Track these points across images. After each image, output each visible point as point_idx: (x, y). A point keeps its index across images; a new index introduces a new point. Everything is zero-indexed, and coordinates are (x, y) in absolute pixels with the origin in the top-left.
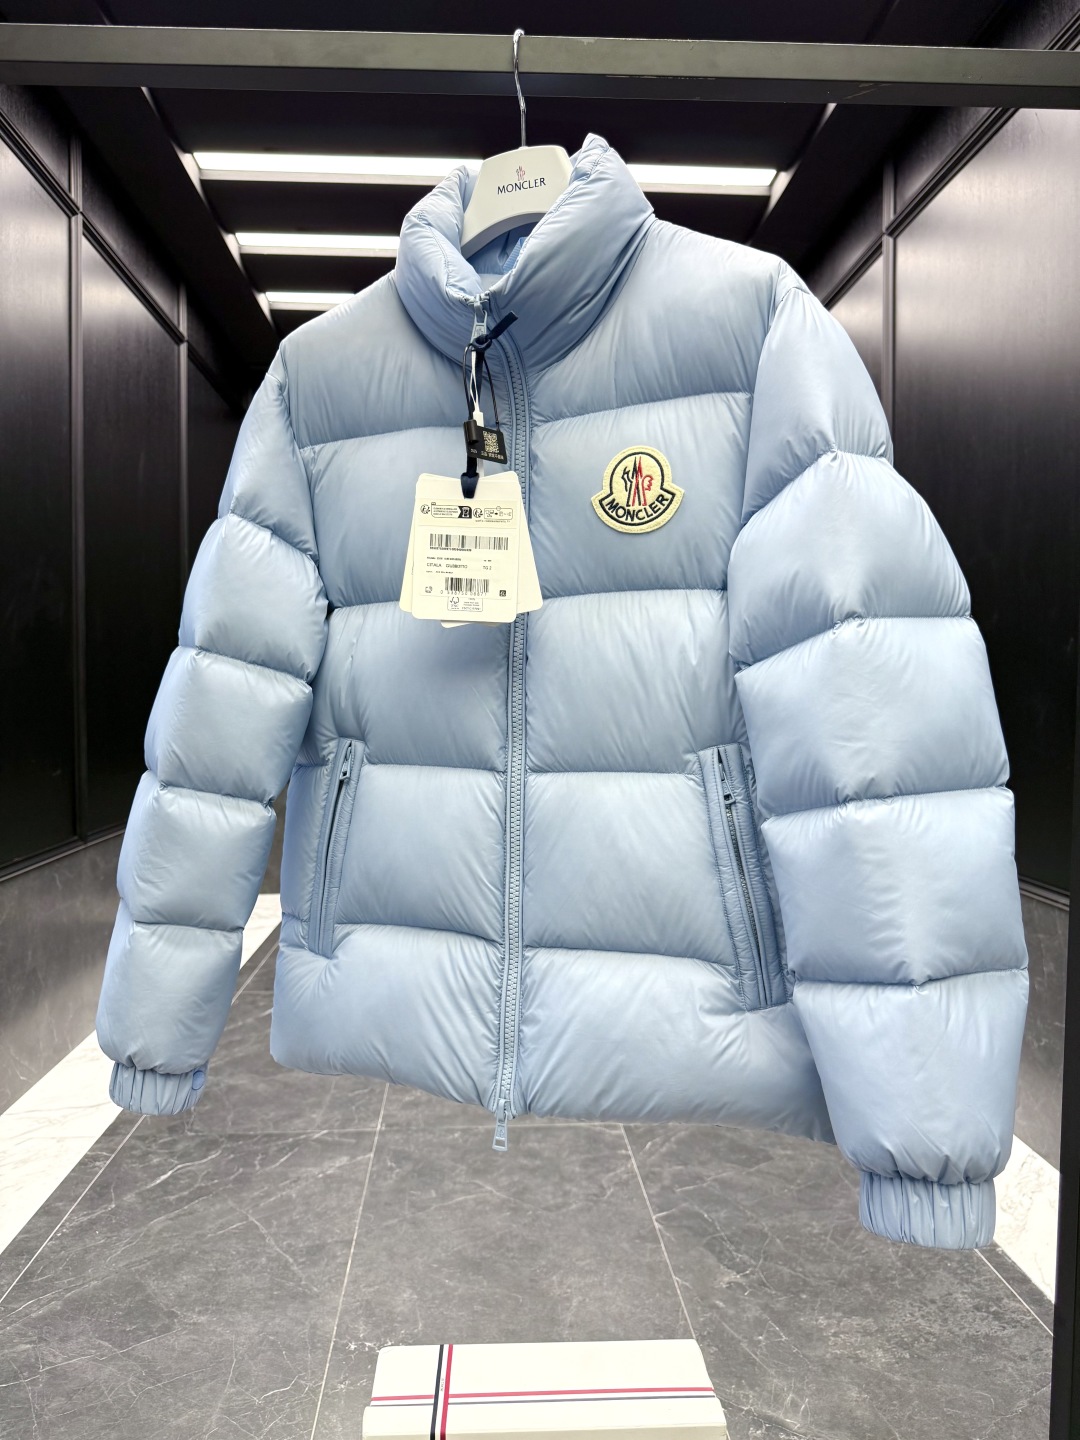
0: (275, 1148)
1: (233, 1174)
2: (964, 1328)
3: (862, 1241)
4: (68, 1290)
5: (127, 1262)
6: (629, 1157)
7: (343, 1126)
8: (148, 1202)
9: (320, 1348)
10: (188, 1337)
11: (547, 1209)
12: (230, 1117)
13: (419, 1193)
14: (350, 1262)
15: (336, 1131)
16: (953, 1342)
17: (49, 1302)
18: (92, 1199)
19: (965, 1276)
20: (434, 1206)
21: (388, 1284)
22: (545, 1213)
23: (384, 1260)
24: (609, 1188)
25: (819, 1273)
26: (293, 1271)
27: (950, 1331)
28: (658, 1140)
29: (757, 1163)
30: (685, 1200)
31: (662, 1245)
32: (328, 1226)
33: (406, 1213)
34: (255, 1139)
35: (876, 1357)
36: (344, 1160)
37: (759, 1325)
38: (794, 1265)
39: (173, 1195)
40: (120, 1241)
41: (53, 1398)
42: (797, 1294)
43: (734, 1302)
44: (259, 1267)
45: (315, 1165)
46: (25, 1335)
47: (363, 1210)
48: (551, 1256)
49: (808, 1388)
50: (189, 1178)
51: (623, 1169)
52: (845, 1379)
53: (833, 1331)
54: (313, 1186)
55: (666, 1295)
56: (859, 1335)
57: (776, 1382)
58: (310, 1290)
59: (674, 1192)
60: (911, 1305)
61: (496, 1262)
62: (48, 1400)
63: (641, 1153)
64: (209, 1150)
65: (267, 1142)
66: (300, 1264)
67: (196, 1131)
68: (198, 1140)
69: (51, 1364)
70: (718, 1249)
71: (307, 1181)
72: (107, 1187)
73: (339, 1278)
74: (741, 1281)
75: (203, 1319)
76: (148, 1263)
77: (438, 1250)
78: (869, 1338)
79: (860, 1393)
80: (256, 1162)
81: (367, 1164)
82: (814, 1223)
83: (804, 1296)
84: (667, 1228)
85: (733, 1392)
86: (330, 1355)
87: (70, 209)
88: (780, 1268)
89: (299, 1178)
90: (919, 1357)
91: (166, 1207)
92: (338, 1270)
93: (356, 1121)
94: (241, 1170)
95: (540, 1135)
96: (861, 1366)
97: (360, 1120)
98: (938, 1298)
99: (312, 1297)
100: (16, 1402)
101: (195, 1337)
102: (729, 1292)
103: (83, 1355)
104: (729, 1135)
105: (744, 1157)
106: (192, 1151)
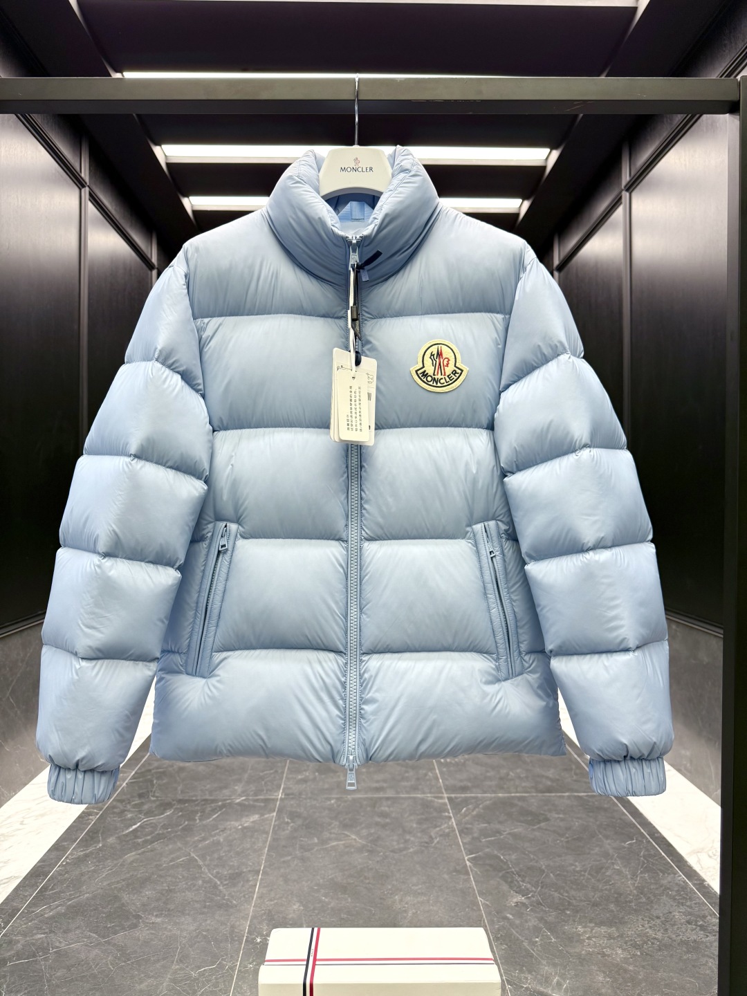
0: (209, 809)
1: (181, 825)
2: (679, 935)
3: (610, 876)
4: (69, 900)
5: (109, 882)
6: (450, 818)
7: (256, 795)
8: (124, 843)
9: (237, 941)
10: (148, 932)
11: (393, 851)
12: (179, 788)
13: (306, 839)
14: (258, 884)
15: (251, 798)
16: (671, 945)
17: (57, 907)
18: (86, 840)
19: (681, 901)
20: (316, 848)
21: (284, 899)
22: (392, 854)
23: (281, 883)
24: (436, 838)
25: (579, 897)
26: (220, 890)
27: (668, 937)
28: (470, 806)
29: (539, 823)
30: (488, 847)
31: (471, 877)
32: (244, 860)
33: (297, 852)
34: (197, 803)
35: (617, 954)
36: (256, 817)
37: (537, 930)
38: (562, 891)
39: (141, 838)
40: (105, 868)
41: (59, 969)
42: (563, 911)
43: (519, 915)
44: (197, 887)
45: (236, 820)
46: (41, 928)
47: (268, 850)
48: (395, 883)
49: (569, 974)
50: (152, 827)
51: (446, 825)
52: (594, 968)
53: (587, 936)
54: (234, 834)
55: (473, 909)
56: (605, 939)
57: (546, 969)
58: (231, 902)
59: (480, 841)
60: (643, 919)
61: (356, 886)
62: (55, 971)
63: (459, 815)
64: (165, 810)
65: (204, 805)
66: (225, 885)
67: (157, 797)
68: (158, 803)
69: (57, 947)
70: (509, 880)
71: (230, 830)
72: (97, 832)
73: (250, 895)
74: (525, 901)
75: (159, 920)
76: (123, 883)
77: (319, 877)
78: (612, 941)
79: (604, 977)
80: (197, 818)
81: (272, 820)
82: (577, 864)
83: (568, 912)
84: (475, 865)
85: (517, 975)
86: (243, 945)
87: (80, 184)
88: (552, 893)
89: (225, 829)
90: (647, 954)
91: (136, 847)
92: (250, 890)
93: (265, 792)
94: (186, 823)
95: (389, 803)
96: (606, 960)
97: (267, 790)
98: (661, 915)
99: (232, 907)
100: (35, 971)
101: (153, 932)
102: (516, 908)
103: (79, 942)
104: (520, 803)
105: (530, 819)
106: (154, 809)
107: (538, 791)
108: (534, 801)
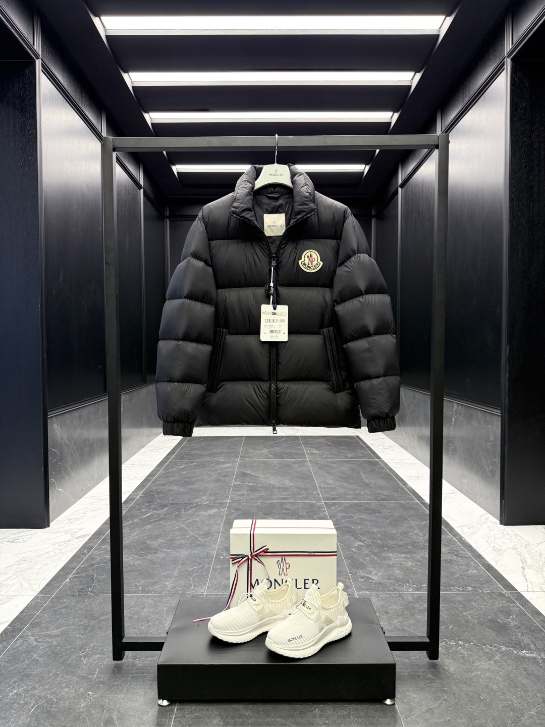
1: (174, 514)
7: (214, 501)
28: (337, 506)
30: (345, 523)
36: (216, 510)
42: (383, 548)
45: (205, 512)
49: (382, 570)
50: (158, 515)
51: (322, 514)
52: (395, 568)
54: (204, 517)
56: (403, 558)
59: (341, 521)
63: (330, 510)
71: (202, 516)
75: (168, 551)
78: (407, 559)
79: (400, 572)
80: (182, 511)
83: (386, 549)
89: (199, 515)
91: (151, 523)
94: (176, 513)
95: (291, 504)
96: (402, 566)
99: (206, 546)
104: (365, 505)
105: (370, 513)
107: (376, 500)
108: (374, 504)
